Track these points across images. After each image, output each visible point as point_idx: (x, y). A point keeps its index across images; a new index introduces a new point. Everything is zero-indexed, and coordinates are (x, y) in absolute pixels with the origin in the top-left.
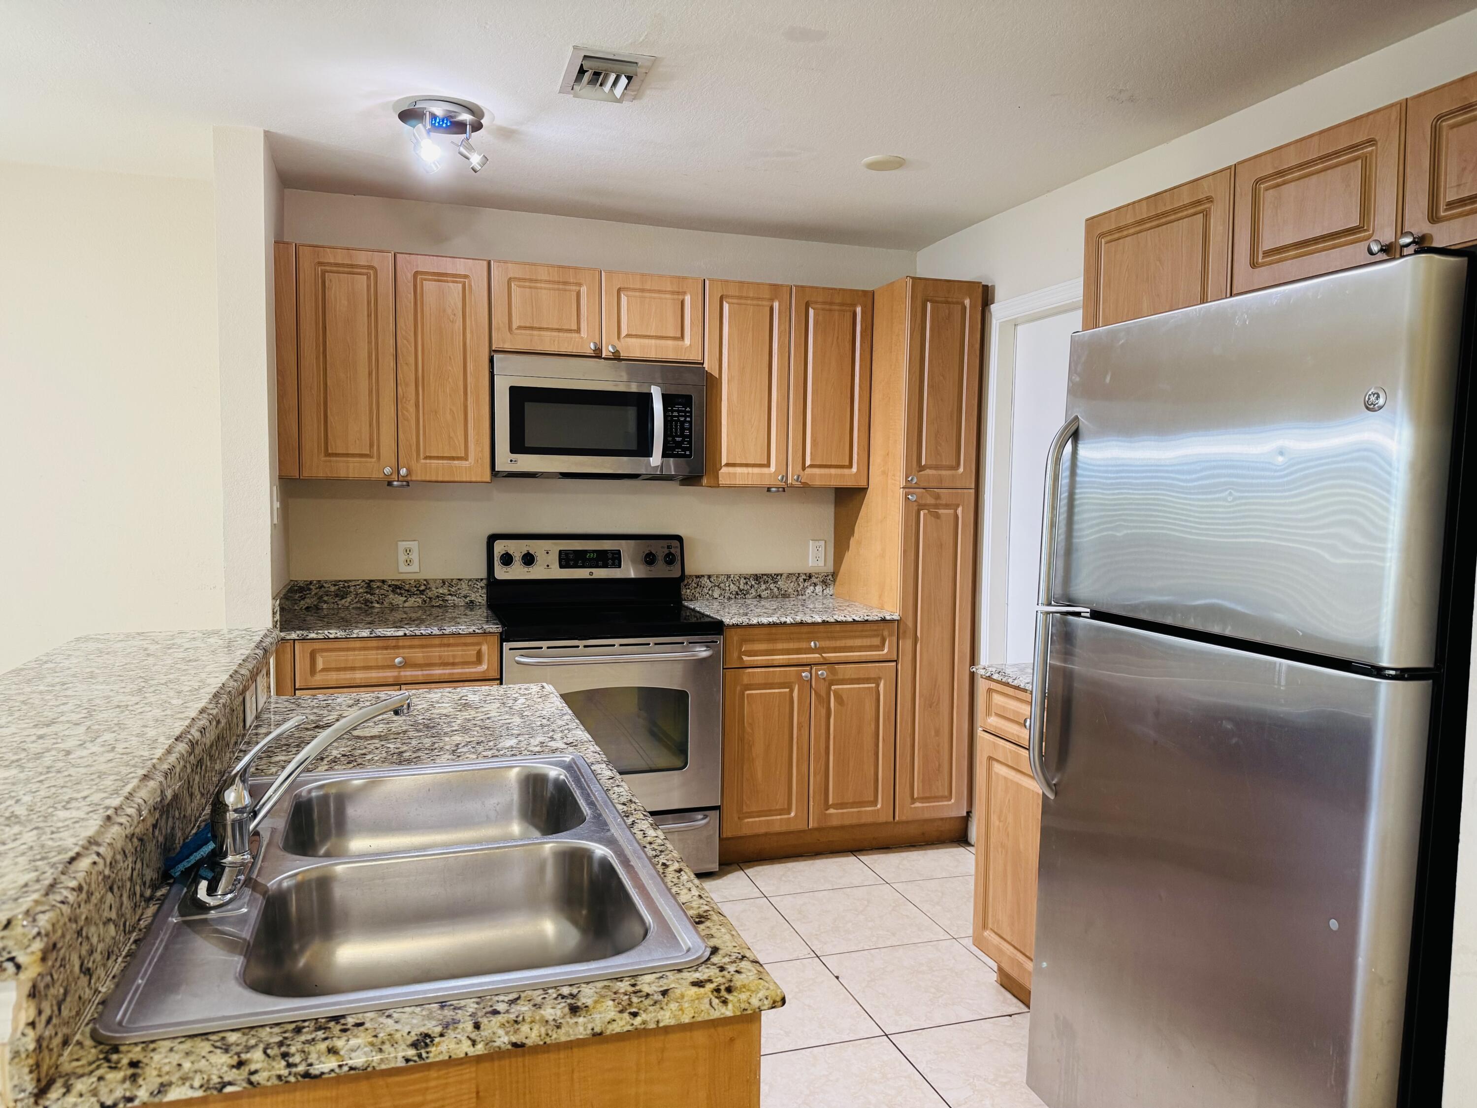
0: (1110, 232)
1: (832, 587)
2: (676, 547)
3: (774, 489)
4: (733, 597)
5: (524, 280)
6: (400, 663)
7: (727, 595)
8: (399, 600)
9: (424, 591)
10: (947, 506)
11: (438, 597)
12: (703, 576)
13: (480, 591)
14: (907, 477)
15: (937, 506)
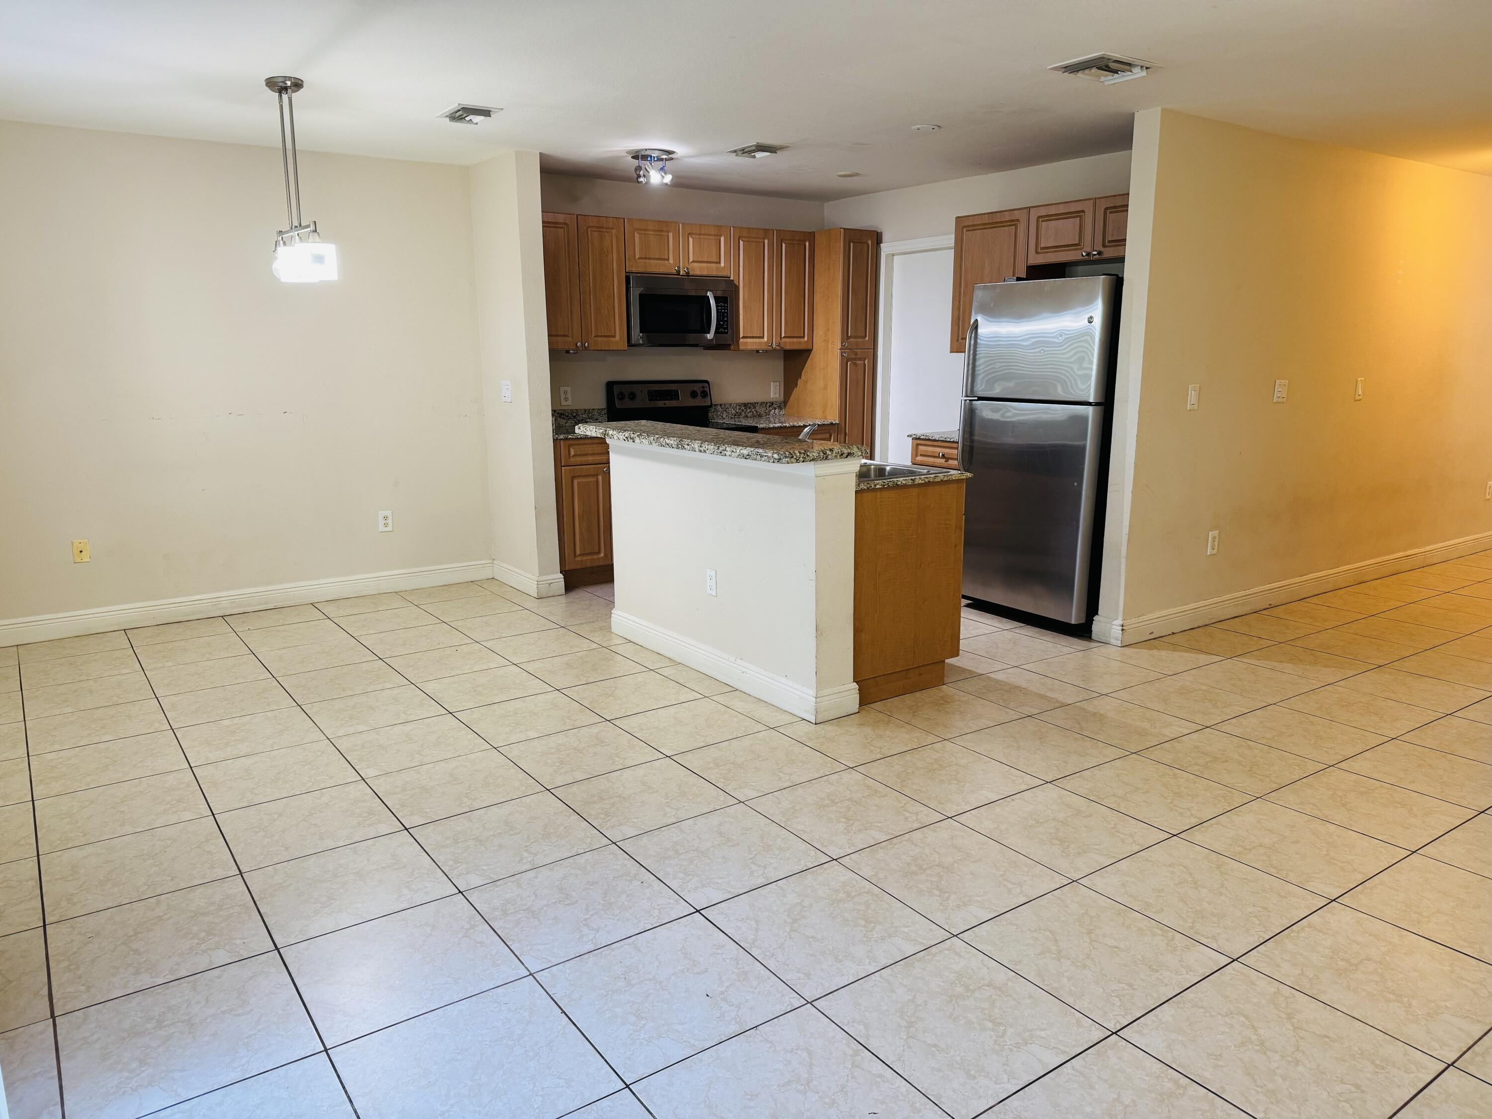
0: (968, 226)
1: (783, 410)
2: (707, 387)
3: (761, 351)
4: (733, 417)
5: (641, 230)
7: (730, 416)
9: (575, 416)
10: (860, 359)
12: (718, 405)
13: (604, 416)
14: (842, 343)
15: (855, 359)
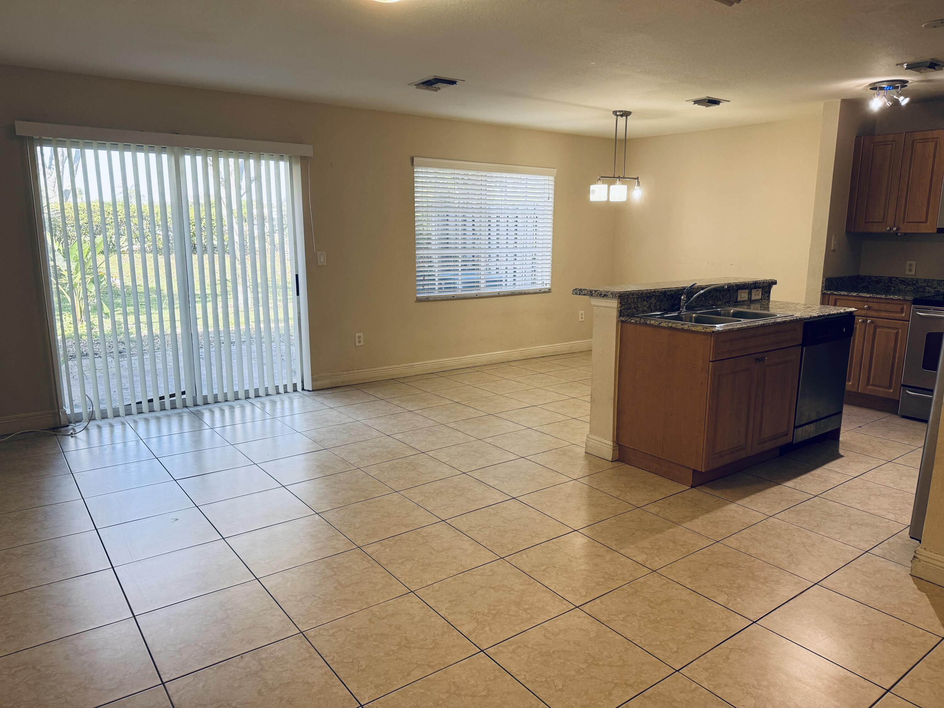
6: (867, 308)
8: (903, 287)
11: (921, 287)
